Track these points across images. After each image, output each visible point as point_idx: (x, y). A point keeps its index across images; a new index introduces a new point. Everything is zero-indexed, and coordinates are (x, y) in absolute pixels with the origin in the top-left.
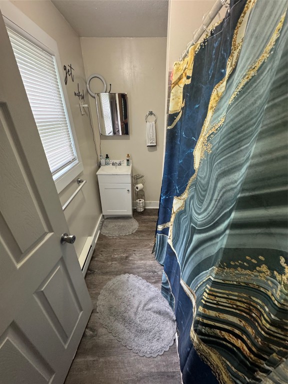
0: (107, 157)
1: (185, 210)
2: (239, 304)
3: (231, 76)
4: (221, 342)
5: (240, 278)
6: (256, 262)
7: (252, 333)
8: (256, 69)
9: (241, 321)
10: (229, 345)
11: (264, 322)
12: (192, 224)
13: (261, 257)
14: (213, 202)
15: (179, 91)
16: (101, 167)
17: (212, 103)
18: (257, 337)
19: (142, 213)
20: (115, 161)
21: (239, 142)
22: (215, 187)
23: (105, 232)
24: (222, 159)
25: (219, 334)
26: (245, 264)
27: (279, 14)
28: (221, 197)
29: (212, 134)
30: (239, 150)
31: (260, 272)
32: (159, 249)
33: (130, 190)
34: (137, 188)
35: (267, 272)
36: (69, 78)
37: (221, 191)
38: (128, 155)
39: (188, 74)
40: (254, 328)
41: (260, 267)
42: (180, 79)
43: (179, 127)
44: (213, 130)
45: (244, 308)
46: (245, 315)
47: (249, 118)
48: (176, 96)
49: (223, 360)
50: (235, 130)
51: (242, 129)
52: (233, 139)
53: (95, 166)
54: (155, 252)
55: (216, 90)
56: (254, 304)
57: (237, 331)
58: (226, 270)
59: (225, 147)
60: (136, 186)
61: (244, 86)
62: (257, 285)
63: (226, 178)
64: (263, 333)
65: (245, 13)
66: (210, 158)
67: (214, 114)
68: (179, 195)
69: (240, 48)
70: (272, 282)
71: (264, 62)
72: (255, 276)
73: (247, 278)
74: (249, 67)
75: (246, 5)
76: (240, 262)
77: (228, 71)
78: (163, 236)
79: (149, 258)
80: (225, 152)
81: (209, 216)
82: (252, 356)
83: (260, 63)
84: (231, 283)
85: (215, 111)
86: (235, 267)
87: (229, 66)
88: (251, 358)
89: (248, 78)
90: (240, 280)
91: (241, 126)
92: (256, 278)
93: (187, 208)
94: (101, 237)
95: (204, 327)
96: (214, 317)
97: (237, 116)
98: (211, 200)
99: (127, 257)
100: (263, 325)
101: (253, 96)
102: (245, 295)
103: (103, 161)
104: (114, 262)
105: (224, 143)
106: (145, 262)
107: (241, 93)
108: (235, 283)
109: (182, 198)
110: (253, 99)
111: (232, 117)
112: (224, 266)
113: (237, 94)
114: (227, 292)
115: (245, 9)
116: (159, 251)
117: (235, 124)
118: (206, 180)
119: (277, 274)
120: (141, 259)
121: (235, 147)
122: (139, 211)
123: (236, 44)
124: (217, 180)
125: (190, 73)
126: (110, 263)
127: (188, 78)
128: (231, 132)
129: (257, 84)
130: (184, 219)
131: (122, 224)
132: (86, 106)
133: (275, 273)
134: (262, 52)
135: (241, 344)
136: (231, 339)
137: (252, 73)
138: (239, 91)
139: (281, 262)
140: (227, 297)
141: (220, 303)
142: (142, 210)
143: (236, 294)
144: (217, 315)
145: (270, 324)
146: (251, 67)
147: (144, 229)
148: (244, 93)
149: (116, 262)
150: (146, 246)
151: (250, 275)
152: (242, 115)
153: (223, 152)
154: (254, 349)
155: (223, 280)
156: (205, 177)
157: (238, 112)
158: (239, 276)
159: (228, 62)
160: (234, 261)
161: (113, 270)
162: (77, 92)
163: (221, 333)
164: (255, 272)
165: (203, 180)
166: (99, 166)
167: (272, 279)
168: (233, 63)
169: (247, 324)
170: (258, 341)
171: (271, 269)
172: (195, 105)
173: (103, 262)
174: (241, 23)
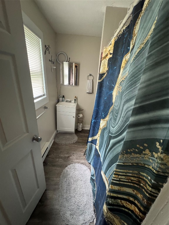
0: (63, 97)
1: (107, 127)
2: (132, 178)
3: (132, 49)
4: (121, 208)
5: (133, 160)
6: (143, 148)
7: (140, 198)
8: (144, 44)
9: (134, 191)
10: (126, 210)
11: (148, 187)
12: (110, 134)
13: (145, 145)
14: (121, 118)
15: (106, 62)
16: (59, 102)
17: (123, 64)
18: (144, 199)
19: (80, 132)
20: (68, 100)
21: (135, 83)
22: (123, 109)
23: (57, 141)
24: (126, 93)
25: (120, 203)
26: (136, 150)
27: (155, 17)
28: (125, 115)
29: (122, 81)
30: (135, 87)
31: (145, 154)
32: (88, 153)
33: (75, 117)
34: (79, 116)
35: (149, 153)
36: (47, 52)
37: (125, 111)
38: (76, 97)
39: (111, 52)
40: (142, 193)
41: (145, 151)
42: (107, 55)
43: (105, 81)
44: (123, 79)
45: (135, 181)
46: (136, 186)
47: (140, 69)
48: (104, 65)
49: (122, 223)
50: (133, 76)
51: (136, 75)
52: (132, 81)
53: (56, 101)
54: (85, 155)
55: (125, 58)
56: (142, 177)
57: (131, 199)
58: (126, 156)
59: (128, 86)
60: (79, 115)
61: (138, 53)
62: (143, 164)
63: (128, 103)
64: (147, 195)
65: (139, 18)
66: (121, 94)
67: (124, 70)
68: (104, 118)
69: (137, 35)
70: (152, 160)
71: (148, 40)
72: (143, 158)
73: (137, 160)
74: (141, 43)
75: (140, 15)
76: (133, 149)
77: (131, 47)
78: (91, 144)
79: (82, 159)
80: (128, 89)
81: (119, 127)
82: (141, 214)
83: (146, 41)
84: (128, 164)
85: (124, 69)
86: (130, 153)
87: (131, 44)
88: (140, 216)
89: (140, 48)
90: (133, 161)
91: (136, 74)
92: (143, 159)
93: (108, 126)
94: (54, 144)
95: (111, 199)
96: (117, 190)
97: (134, 69)
98: (120, 118)
99: (68, 157)
100: (148, 189)
101: (143, 58)
102: (136, 172)
103: (61, 99)
104: (60, 159)
105: (128, 84)
106: (79, 161)
107: (137, 56)
108: (130, 164)
109: (106, 120)
110: (143, 59)
111: (132, 70)
112: (124, 153)
113: (135, 57)
114: (126, 171)
115: (139, 16)
116: (88, 154)
117: (133, 73)
118: (118, 107)
119: (155, 154)
120: (77, 159)
121: (133, 85)
122: (79, 130)
123: (135, 33)
124: (124, 105)
125: (112, 52)
126: (58, 160)
127: (111, 54)
128: (131, 78)
129: (145, 51)
130: (106, 133)
131: (68, 137)
132: (55, 67)
133: (154, 153)
134: (147, 35)
135: (134, 208)
136: (127, 205)
137: (142, 46)
138: (136, 56)
139: (157, 146)
140: (126, 174)
141: (121, 179)
142: (80, 130)
143: (131, 171)
144: (119, 189)
145: (152, 188)
146: (142, 43)
147: (81, 141)
148: (138, 56)
149: (61, 159)
150: (81, 151)
151: (139, 158)
152: (137, 68)
153: (127, 89)
154: (142, 209)
155: (123, 163)
156: (118, 106)
157: (135, 67)
158: (133, 159)
159: (131, 43)
160: (130, 149)
161: (59, 164)
162: (51, 60)
163: (122, 202)
164: (142, 155)
165: (117, 107)
166: (58, 101)
167: (152, 158)
168: (134, 43)
169: (138, 192)
170: (144, 202)
171: (151, 151)
172: (114, 67)
173: (53, 159)
174: (137, 23)
